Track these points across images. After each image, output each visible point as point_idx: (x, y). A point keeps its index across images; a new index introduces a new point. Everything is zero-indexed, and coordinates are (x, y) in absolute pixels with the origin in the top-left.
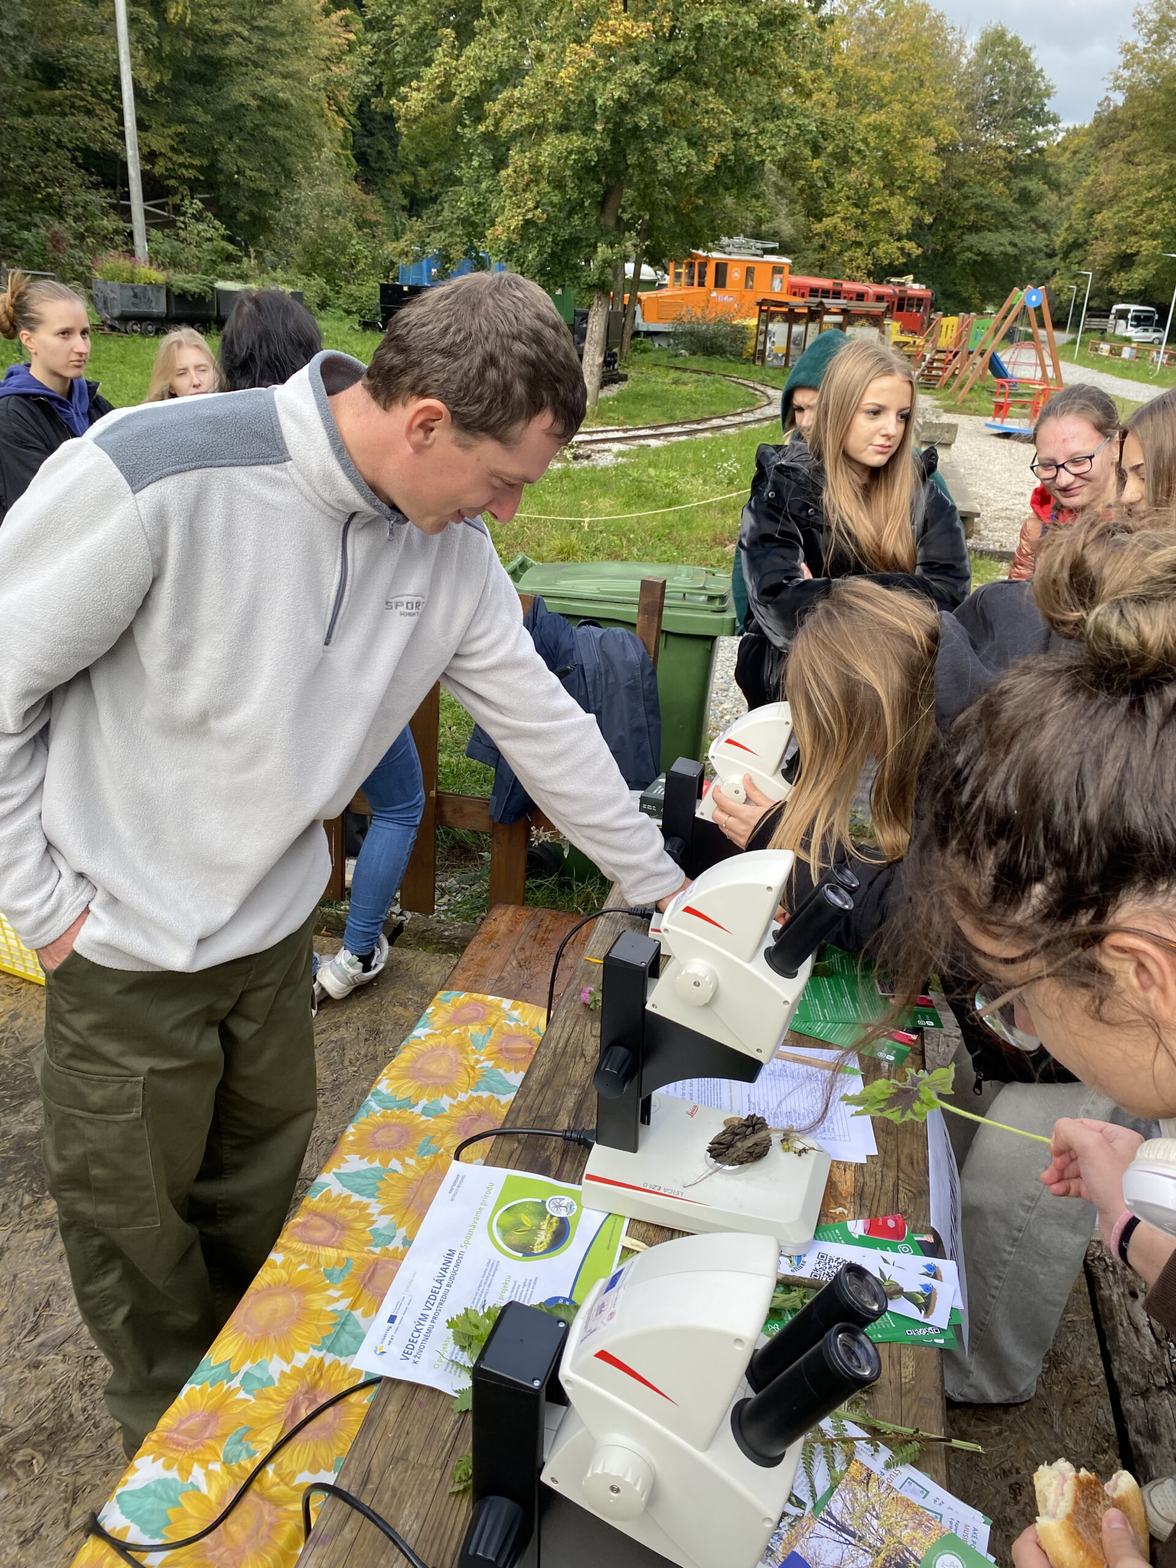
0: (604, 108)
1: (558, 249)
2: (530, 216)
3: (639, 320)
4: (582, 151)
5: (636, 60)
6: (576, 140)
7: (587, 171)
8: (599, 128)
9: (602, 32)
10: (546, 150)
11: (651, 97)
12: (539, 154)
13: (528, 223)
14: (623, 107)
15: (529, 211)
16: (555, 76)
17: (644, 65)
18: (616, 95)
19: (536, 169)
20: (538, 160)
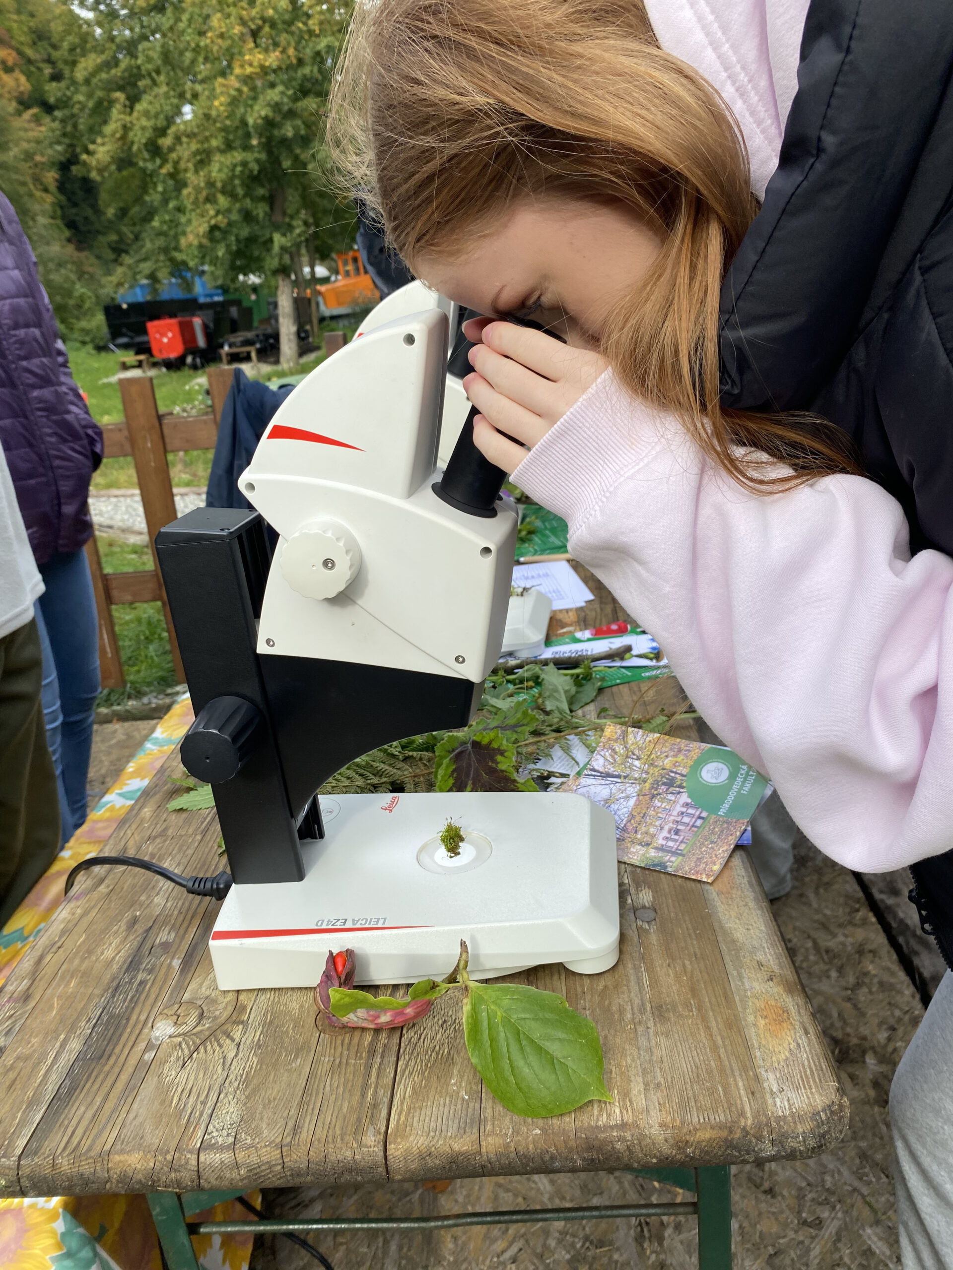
0: (256, 126)
1: (242, 246)
2: (213, 222)
3: (322, 307)
4: (244, 164)
5: (272, 85)
6: (238, 156)
7: (252, 180)
8: (255, 142)
9: (242, 66)
10: (215, 167)
11: (291, 114)
12: (210, 172)
13: (214, 228)
14: (269, 123)
15: (211, 218)
16: (210, 108)
17: (280, 88)
18: (263, 113)
19: (210, 184)
20: (210, 177)
